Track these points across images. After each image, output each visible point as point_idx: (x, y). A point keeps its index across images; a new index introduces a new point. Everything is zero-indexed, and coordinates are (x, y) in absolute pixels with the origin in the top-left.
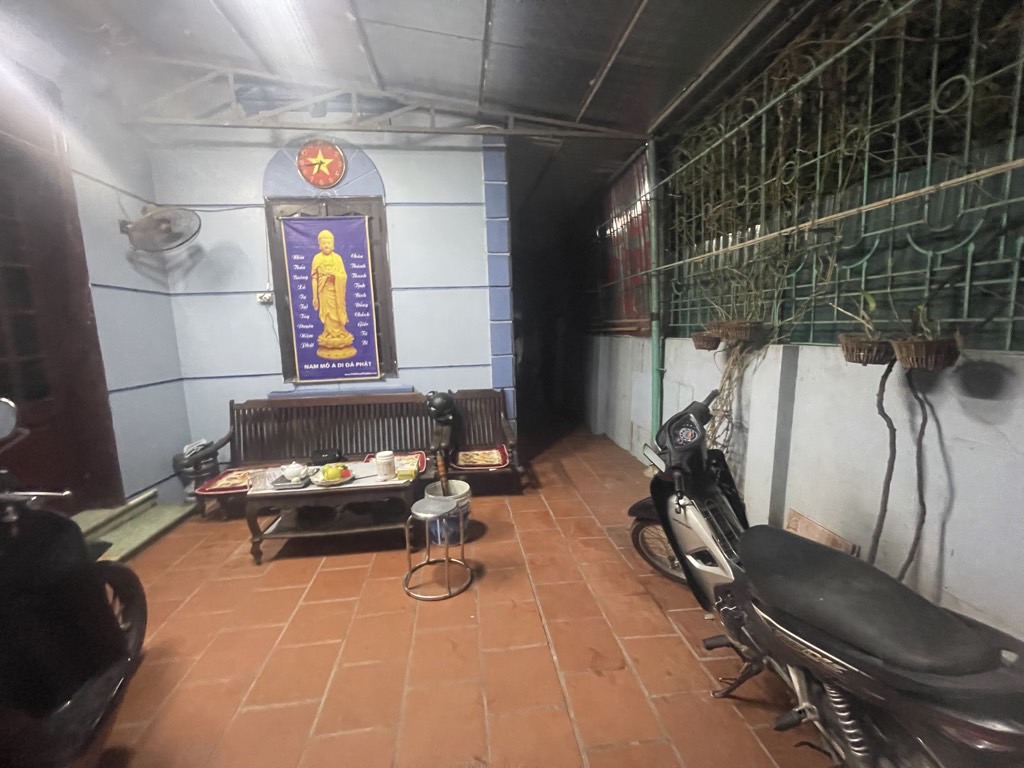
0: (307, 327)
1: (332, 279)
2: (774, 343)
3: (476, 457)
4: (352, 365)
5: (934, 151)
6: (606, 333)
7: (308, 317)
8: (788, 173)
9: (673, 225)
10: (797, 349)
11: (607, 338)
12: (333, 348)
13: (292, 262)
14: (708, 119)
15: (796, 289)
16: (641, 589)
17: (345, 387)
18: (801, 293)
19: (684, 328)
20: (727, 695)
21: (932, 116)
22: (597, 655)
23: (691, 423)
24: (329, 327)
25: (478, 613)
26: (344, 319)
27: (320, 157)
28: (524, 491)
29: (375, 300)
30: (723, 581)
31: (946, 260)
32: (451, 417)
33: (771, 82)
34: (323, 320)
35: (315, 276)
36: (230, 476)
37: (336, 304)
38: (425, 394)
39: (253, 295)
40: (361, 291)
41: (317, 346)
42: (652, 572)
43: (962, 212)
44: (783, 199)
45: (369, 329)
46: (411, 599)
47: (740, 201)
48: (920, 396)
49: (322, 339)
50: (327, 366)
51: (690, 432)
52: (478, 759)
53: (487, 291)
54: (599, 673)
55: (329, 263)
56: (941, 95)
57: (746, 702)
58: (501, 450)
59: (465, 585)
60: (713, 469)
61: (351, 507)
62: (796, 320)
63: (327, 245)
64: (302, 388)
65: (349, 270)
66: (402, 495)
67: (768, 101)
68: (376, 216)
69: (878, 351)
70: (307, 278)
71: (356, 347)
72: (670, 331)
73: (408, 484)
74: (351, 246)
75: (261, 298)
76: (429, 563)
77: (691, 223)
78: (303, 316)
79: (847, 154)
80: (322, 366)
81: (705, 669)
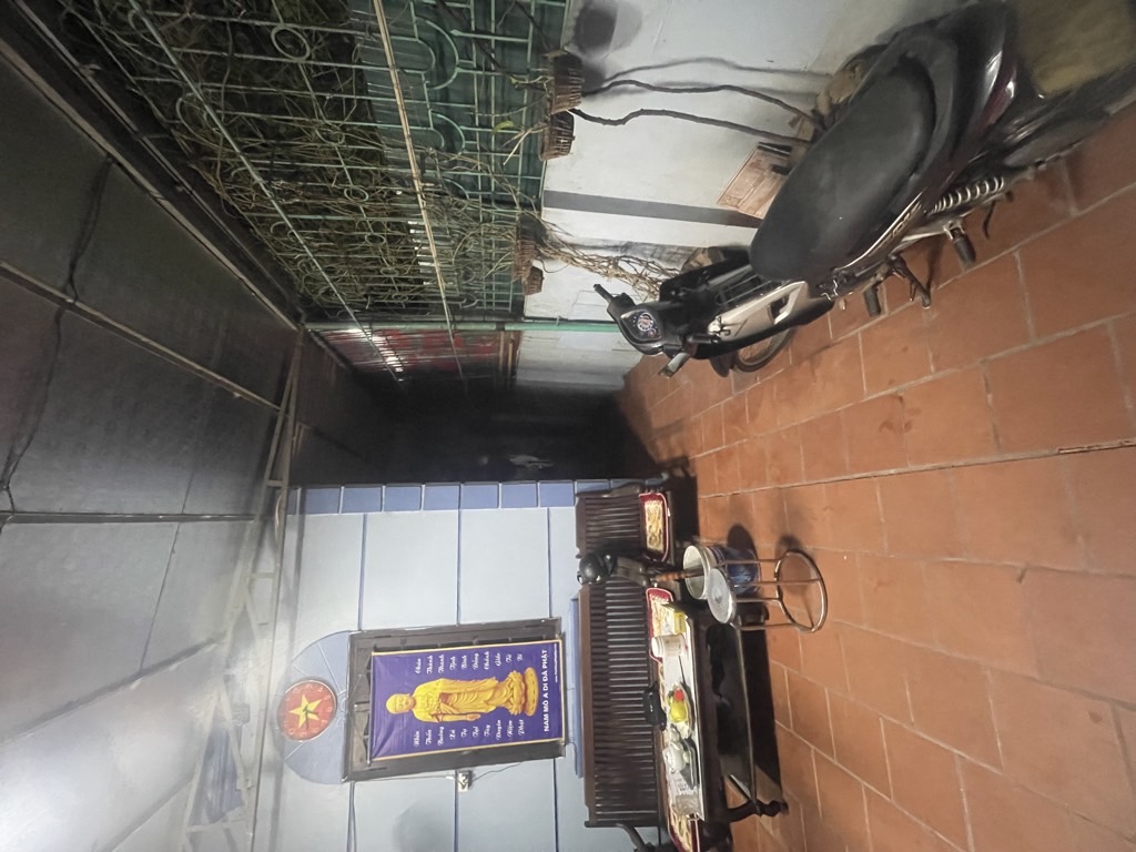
0: (500, 728)
1: (445, 697)
2: (540, 215)
3: (654, 529)
4: (545, 673)
5: (350, 62)
6: (514, 373)
7: (488, 726)
8: (355, 193)
9: (400, 305)
10: (546, 191)
11: (519, 371)
12: (526, 695)
13: (423, 747)
14: (288, 268)
15: (482, 190)
16: (806, 364)
17: (571, 684)
18: (487, 187)
19: (515, 297)
20: (927, 292)
21: (312, 62)
22: (887, 424)
23: (632, 317)
24: (500, 701)
25: (841, 551)
26: (492, 682)
27: (299, 711)
28: (692, 475)
29: (471, 644)
30: (805, 292)
31: (466, 54)
32: (608, 557)
33: (258, 209)
34: (492, 708)
35: (440, 717)
36: (677, 830)
37: (474, 692)
38: (581, 587)
39: (460, 797)
40: (459, 661)
41: (523, 715)
42: (787, 350)
43: (417, 40)
44: (384, 200)
45: (504, 652)
46: (826, 625)
47: (382, 240)
48: (606, 85)
49: (514, 710)
50: (546, 704)
51: (642, 320)
52: (1020, 579)
53: (464, 511)
54: (908, 426)
55: (425, 700)
56: (291, 53)
57: (933, 274)
58: (645, 499)
59: (807, 561)
60: (681, 294)
61: (716, 686)
62: (515, 192)
63: (404, 703)
64: (571, 734)
65: (435, 676)
66: (704, 628)
67: (276, 212)
68: (374, 642)
69: (561, 126)
70: (442, 728)
71: (526, 668)
72: (517, 312)
73: (691, 621)
74: (407, 674)
75: (463, 787)
76: (781, 599)
77: (400, 288)
78: (486, 733)
79: (343, 141)
80: (546, 709)
81: (897, 311)
